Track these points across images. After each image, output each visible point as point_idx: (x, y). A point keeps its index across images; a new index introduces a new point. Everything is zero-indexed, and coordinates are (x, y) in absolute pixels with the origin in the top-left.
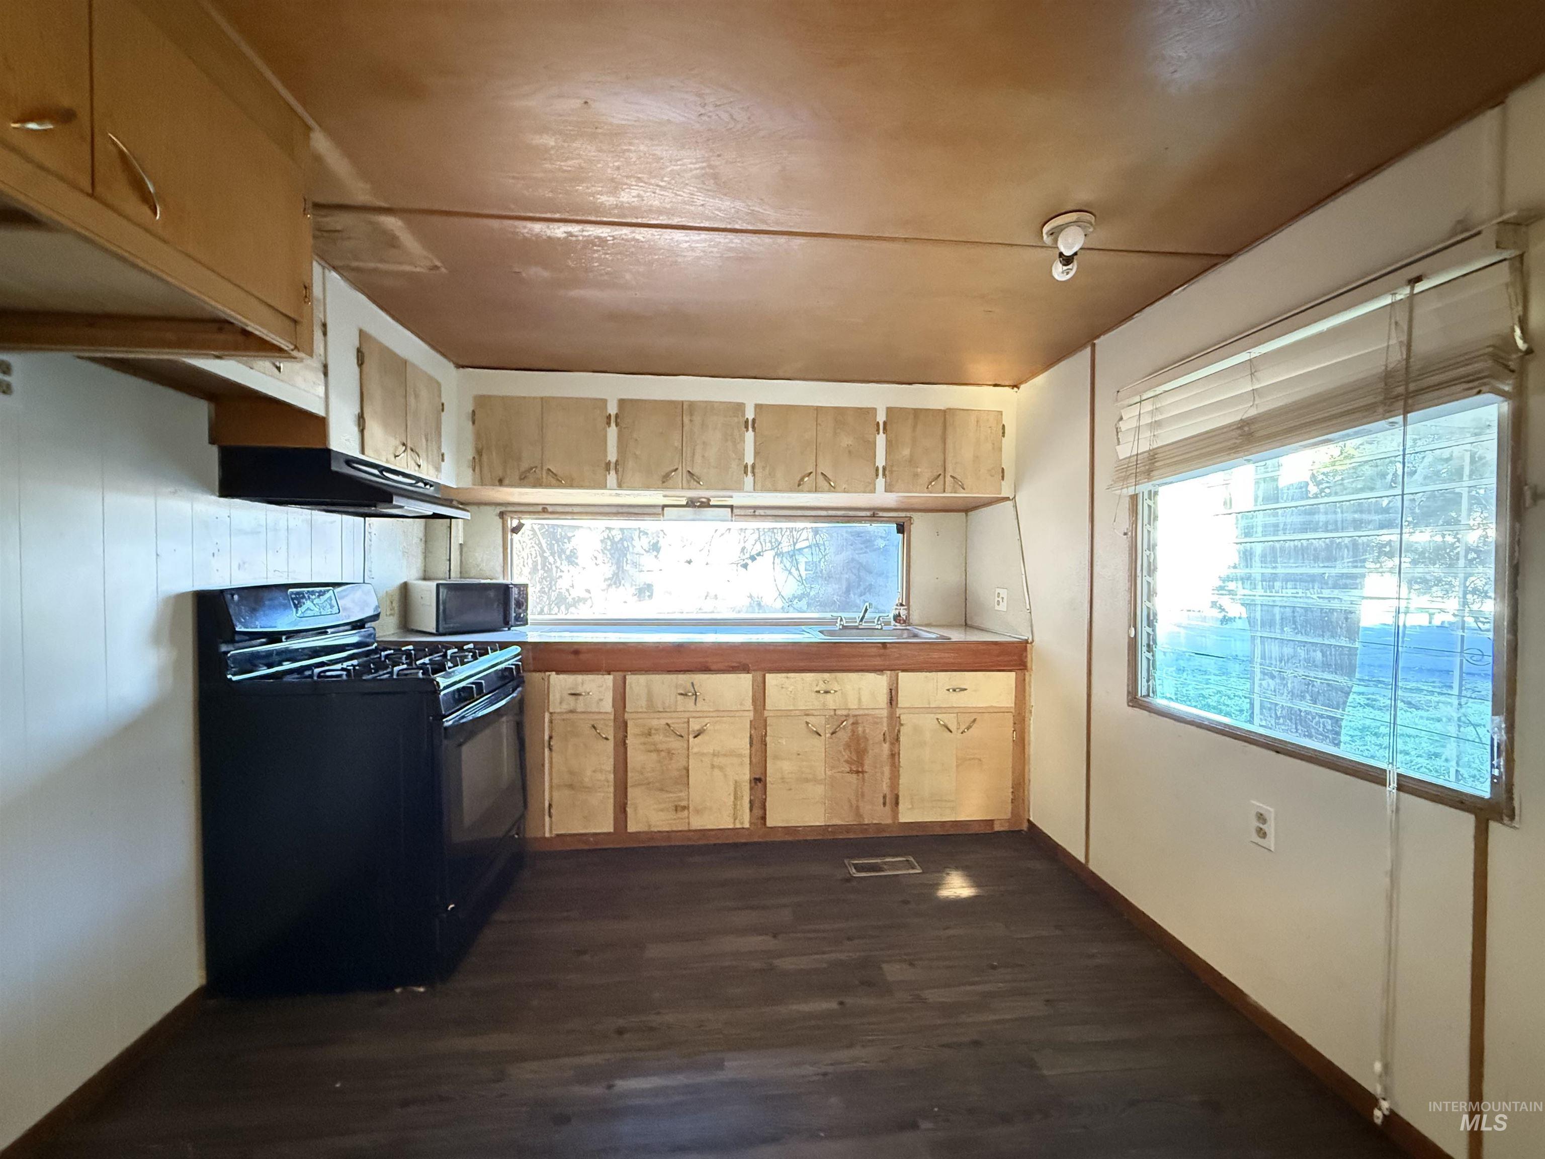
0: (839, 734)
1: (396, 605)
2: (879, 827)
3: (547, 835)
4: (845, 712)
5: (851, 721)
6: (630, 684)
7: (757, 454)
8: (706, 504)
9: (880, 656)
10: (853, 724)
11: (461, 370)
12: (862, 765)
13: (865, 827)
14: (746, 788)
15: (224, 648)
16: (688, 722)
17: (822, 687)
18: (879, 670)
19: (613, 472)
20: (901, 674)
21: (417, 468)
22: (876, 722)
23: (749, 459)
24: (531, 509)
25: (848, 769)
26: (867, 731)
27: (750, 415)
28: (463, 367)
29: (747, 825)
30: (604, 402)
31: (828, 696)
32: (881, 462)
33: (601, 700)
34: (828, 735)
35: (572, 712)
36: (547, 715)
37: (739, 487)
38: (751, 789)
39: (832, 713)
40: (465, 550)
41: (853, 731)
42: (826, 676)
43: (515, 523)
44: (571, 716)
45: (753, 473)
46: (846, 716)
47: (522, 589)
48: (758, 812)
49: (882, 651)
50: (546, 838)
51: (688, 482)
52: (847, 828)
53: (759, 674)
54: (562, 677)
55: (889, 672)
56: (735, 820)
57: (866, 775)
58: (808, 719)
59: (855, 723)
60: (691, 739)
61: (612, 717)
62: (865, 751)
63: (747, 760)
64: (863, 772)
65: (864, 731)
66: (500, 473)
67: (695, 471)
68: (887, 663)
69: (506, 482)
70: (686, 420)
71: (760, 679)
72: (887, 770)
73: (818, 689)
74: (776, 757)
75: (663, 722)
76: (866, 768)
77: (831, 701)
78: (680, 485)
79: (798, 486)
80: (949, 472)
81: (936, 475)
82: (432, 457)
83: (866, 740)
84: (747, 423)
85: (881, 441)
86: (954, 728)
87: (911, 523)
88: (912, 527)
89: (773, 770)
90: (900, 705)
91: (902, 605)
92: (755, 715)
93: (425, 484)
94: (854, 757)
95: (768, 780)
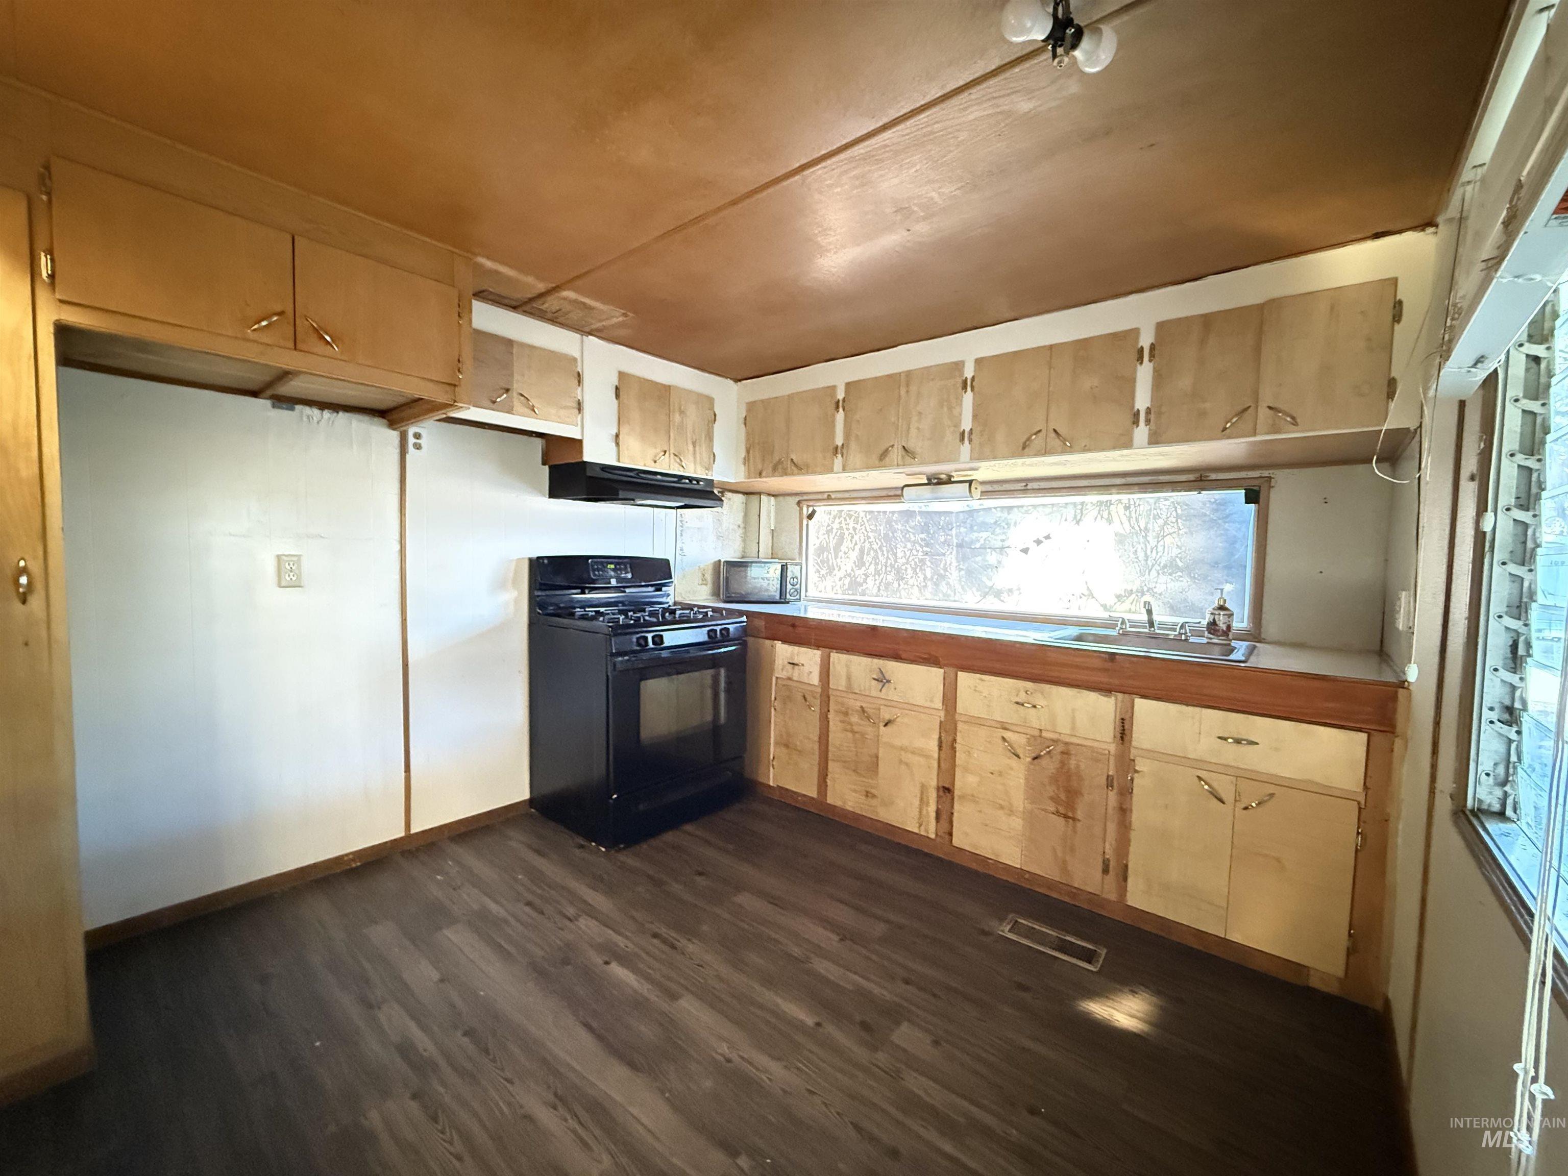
0: (1044, 762)
2: (1093, 898)
3: (771, 784)
4: (1055, 736)
5: (1060, 748)
6: (834, 664)
7: (975, 417)
8: (948, 480)
9: (1106, 670)
10: (1063, 753)
11: (739, 383)
12: (1073, 809)
13: (1074, 891)
14: (933, 795)
15: (537, 593)
16: (879, 709)
17: (1022, 697)
18: (1106, 690)
19: (839, 456)
20: (1139, 702)
21: (682, 469)
22: (1097, 757)
23: (967, 424)
24: (819, 497)
25: (1053, 809)
26: (1083, 766)
27: (969, 372)
28: (740, 380)
29: (933, 836)
30: (833, 388)
31: (1033, 710)
32: (1142, 401)
33: (811, 672)
34: (1029, 759)
35: (790, 679)
36: (774, 679)
37: (954, 458)
38: (939, 797)
39: (1037, 733)
40: (775, 534)
41: (1063, 764)
42: (1029, 685)
43: (811, 510)
44: (790, 683)
45: (970, 441)
46: (1053, 740)
48: (944, 825)
49: (1109, 665)
50: (769, 786)
51: (903, 457)
52: (1051, 884)
53: (951, 671)
54: (786, 647)
55: (1120, 696)
56: (920, 825)
57: (1079, 825)
58: (1008, 735)
59: (1066, 753)
60: (882, 728)
61: (819, 690)
62: (1078, 792)
63: (935, 765)
64: (1074, 819)
65: (1078, 766)
66: (760, 467)
67: (911, 445)
68: (1117, 682)
69: (764, 474)
70: (903, 391)
71: (952, 676)
72: (1112, 827)
73: (1018, 699)
74: (966, 770)
75: (859, 704)
76: (1079, 814)
77: (1036, 719)
78: (896, 463)
79: (1024, 450)
80: (1267, 398)
81: (1240, 408)
82: (701, 458)
83: (1080, 778)
84: (965, 382)
85: (1145, 373)
86: (1228, 796)
87: (1270, 487)
88: (1272, 491)
89: (964, 782)
90: (1134, 743)
91: (1222, 608)
92: (946, 716)
93: (690, 481)
94: (1063, 796)
95: (957, 793)
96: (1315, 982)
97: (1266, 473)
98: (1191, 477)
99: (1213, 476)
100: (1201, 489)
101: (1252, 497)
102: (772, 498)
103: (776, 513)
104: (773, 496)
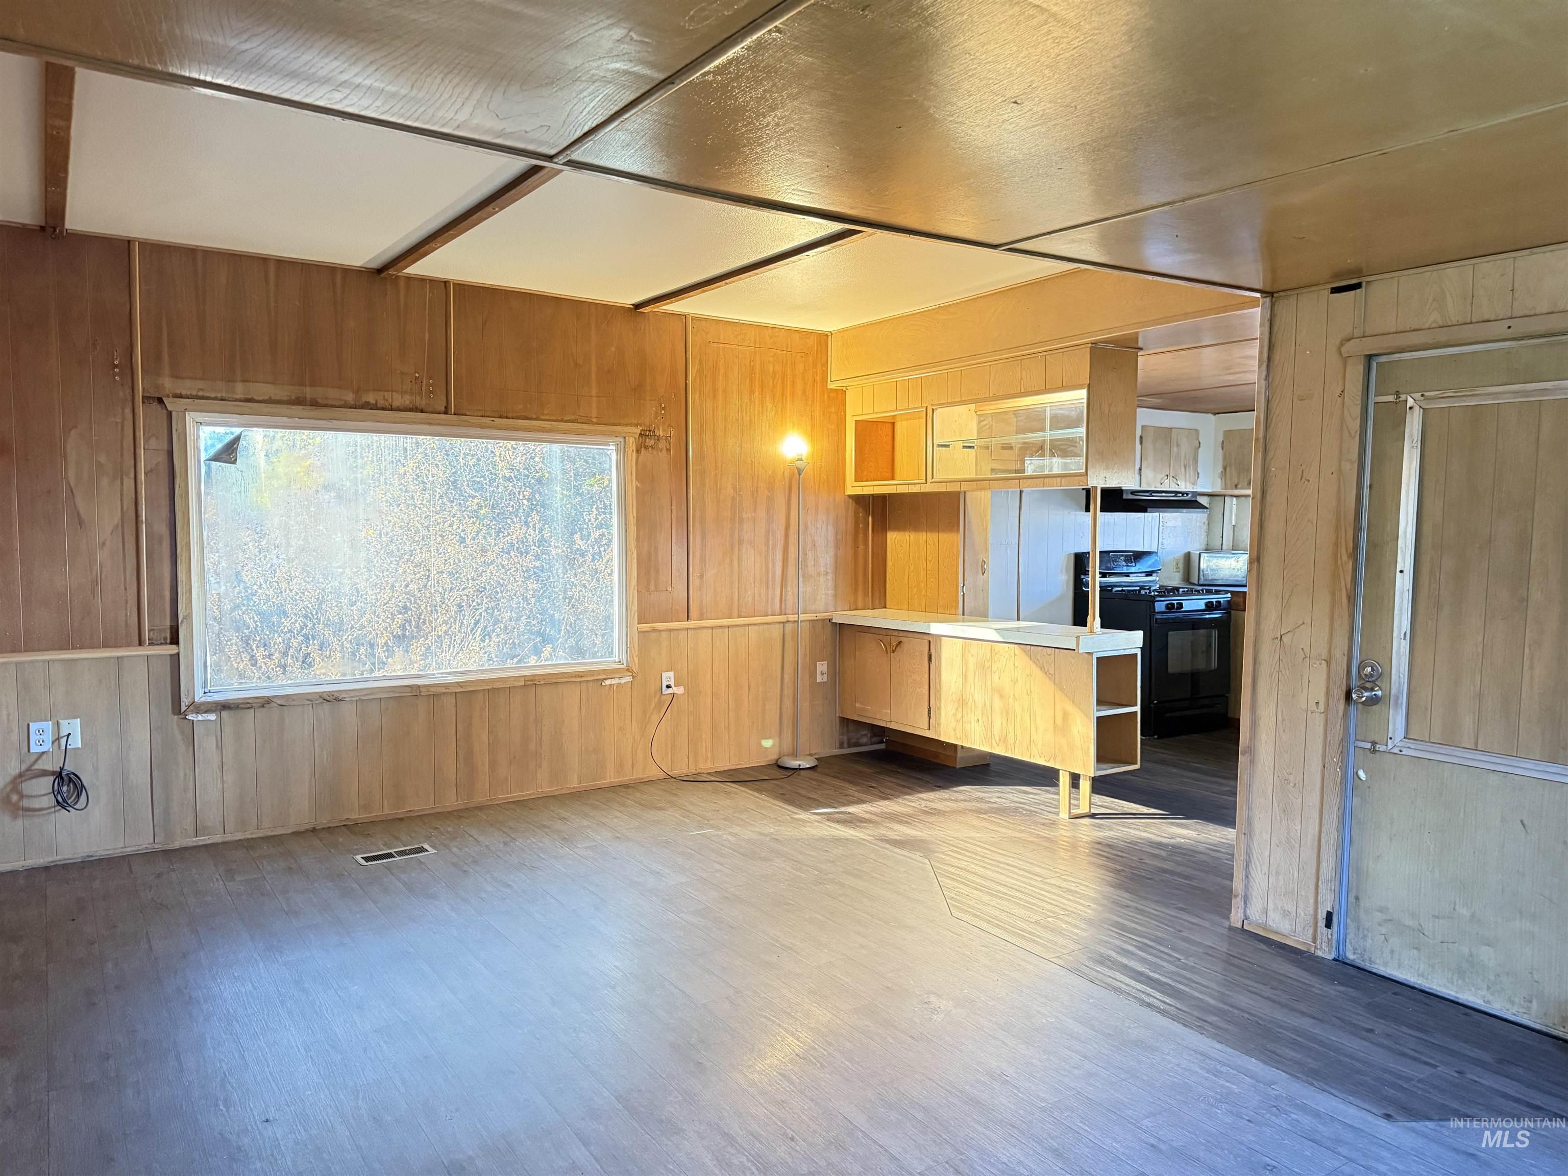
1: (1181, 565)
11: (1215, 417)
15: (1082, 577)
21: (1177, 486)
28: (1218, 413)
40: (1236, 529)
66: (1236, 483)
69: (1239, 486)
82: (1190, 477)
93: (1183, 495)
102: (1234, 499)
103: (1237, 510)
104: (1236, 496)
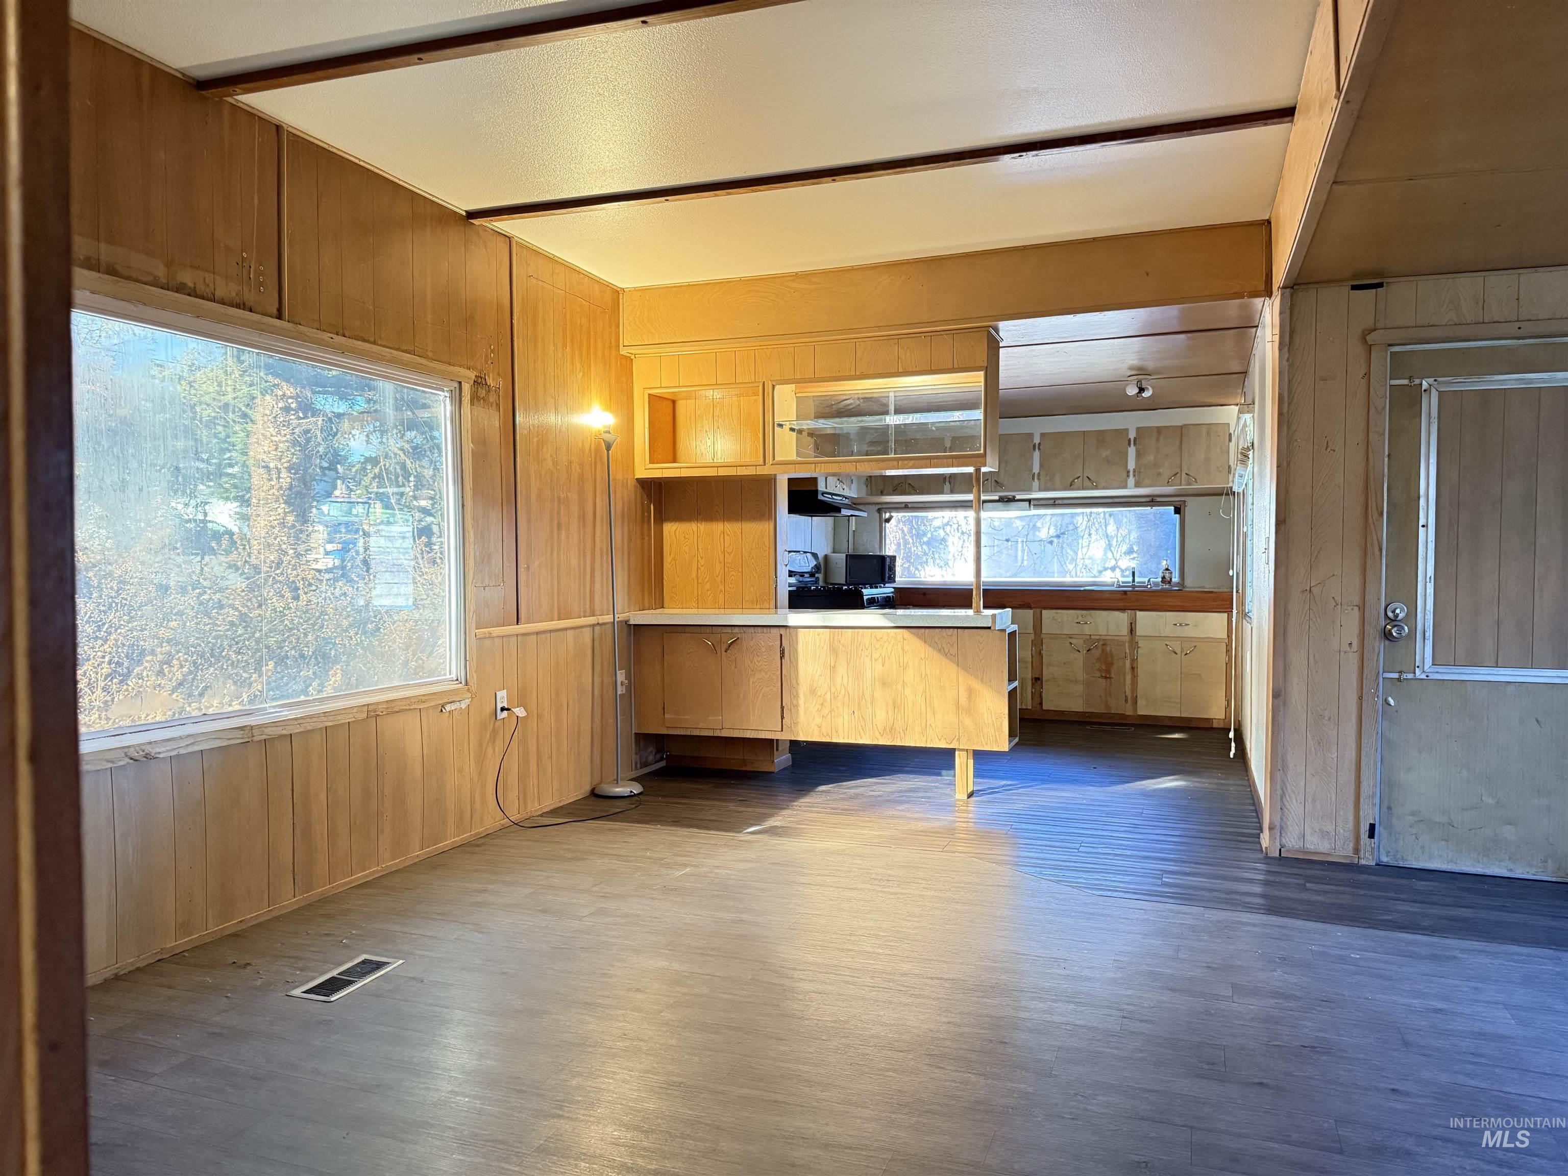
0: (1093, 652)
2: (1123, 716)
4: (1098, 637)
5: (1101, 643)
7: (1041, 466)
8: (1013, 500)
9: (1122, 599)
10: (1103, 645)
12: (1110, 673)
13: (1112, 715)
14: (1030, 684)
18: (1123, 610)
19: (947, 483)
20: (1138, 613)
21: (843, 490)
22: (1120, 645)
23: (1036, 470)
24: (897, 507)
25: (1099, 675)
26: (1113, 650)
27: (1037, 440)
29: (1031, 708)
31: (1086, 625)
32: (1131, 465)
34: (1085, 652)
37: (1029, 490)
38: (1033, 684)
39: (1089, 637)
40: (857, 535)
41: (1103, 650)
42: (1084, 612)
43: (887, 515)
45: (1039, 479)
46: (1098, 640)
47: (893, 558)
48: (1038, 700)
49: (1124, 597)
51: (995, 487)
52: (1099, 715)
53: (1038, 610)
55: (1129, 611)
56: (1023, 704)
57: (1113, 681)
58: (1071, 640)
62: (1112, 664)
63: (1030, 665)
64: (1110, 678)
65: (1111, 650)
66: (882, 488)
67: (1000, 479)
68: (1128, 604)
69: (885, 493)
71: (1039, 614)
72: (1128, 678)
73: (1077, 621)
74: (1049, 665)
76: (1113, 675)
77: (1087, 630)
78: (992, 489)
79: (1071, 486)
80: (1185, 471)
81: (1174, 473)
83: (1112, 655)
84: (1034, 446)
85: (1132, 451)
86: (1178, 651)
87: (1185, 506)
88: (1186, 508)
89: (1047, 673)
90: (1138, 634)
91: (1167, 569)
92: (1035, 636)
93: (846, 499)
94: (1104, 667)
95: (1044, 679)
96: (1215, 725)
97: (1183, 499)
98: (1148, 499)
99: (1158, 499)
100: (1152, 506)
101: (1177, 511)
